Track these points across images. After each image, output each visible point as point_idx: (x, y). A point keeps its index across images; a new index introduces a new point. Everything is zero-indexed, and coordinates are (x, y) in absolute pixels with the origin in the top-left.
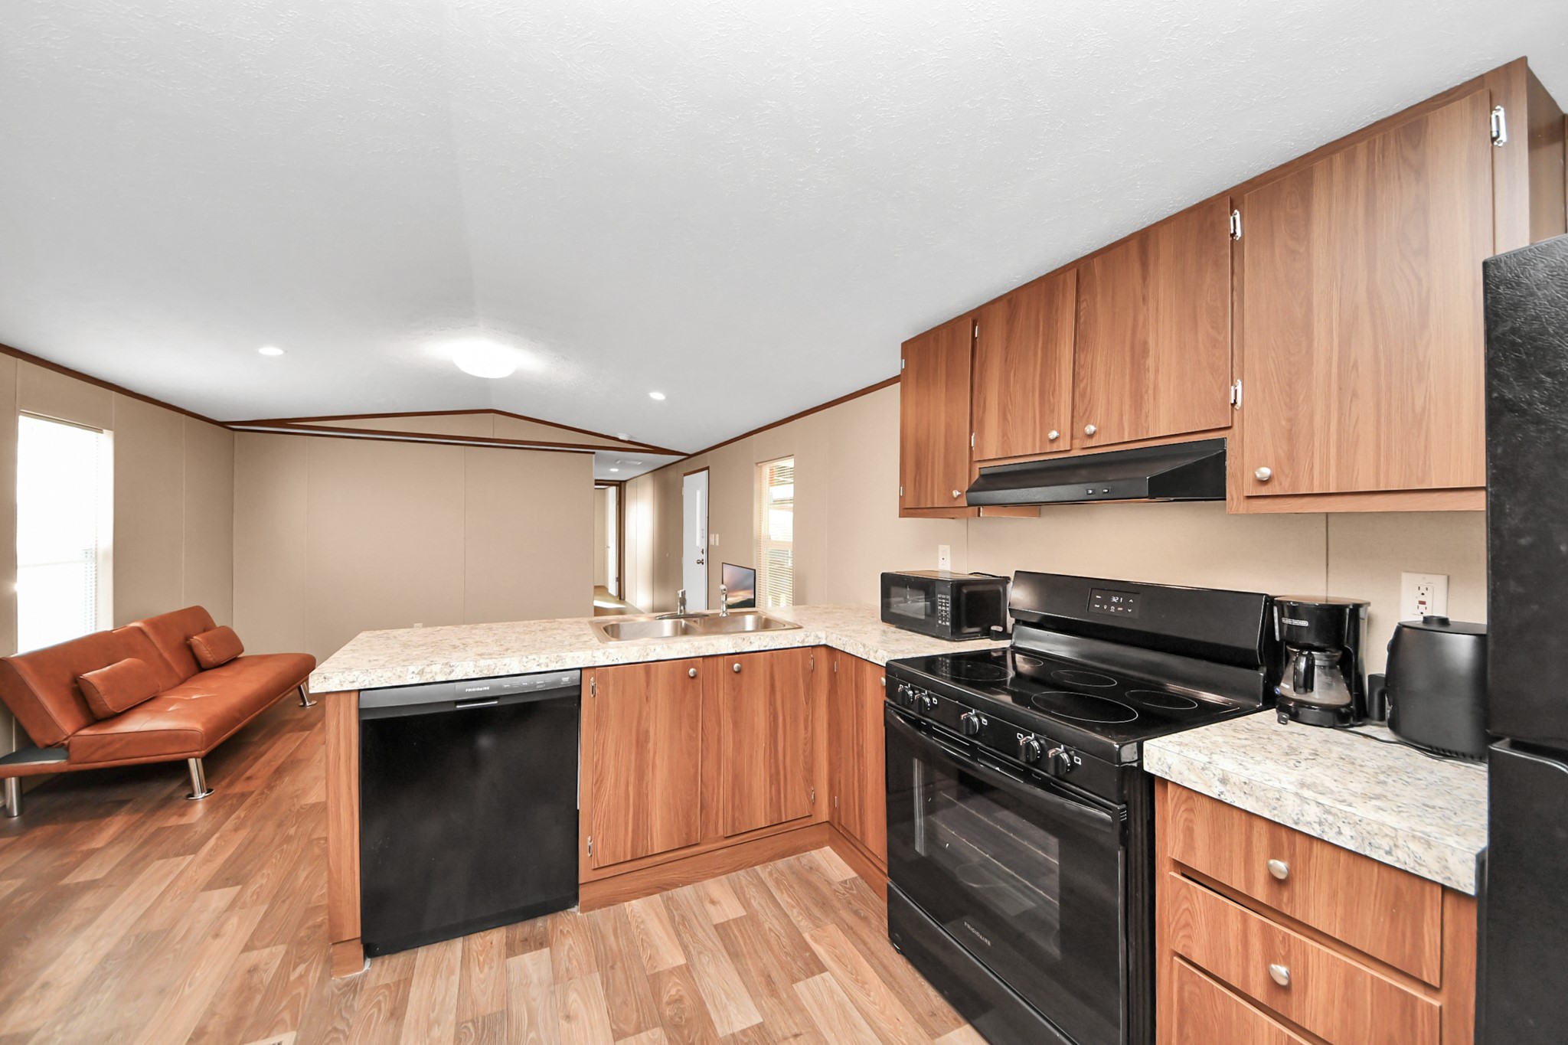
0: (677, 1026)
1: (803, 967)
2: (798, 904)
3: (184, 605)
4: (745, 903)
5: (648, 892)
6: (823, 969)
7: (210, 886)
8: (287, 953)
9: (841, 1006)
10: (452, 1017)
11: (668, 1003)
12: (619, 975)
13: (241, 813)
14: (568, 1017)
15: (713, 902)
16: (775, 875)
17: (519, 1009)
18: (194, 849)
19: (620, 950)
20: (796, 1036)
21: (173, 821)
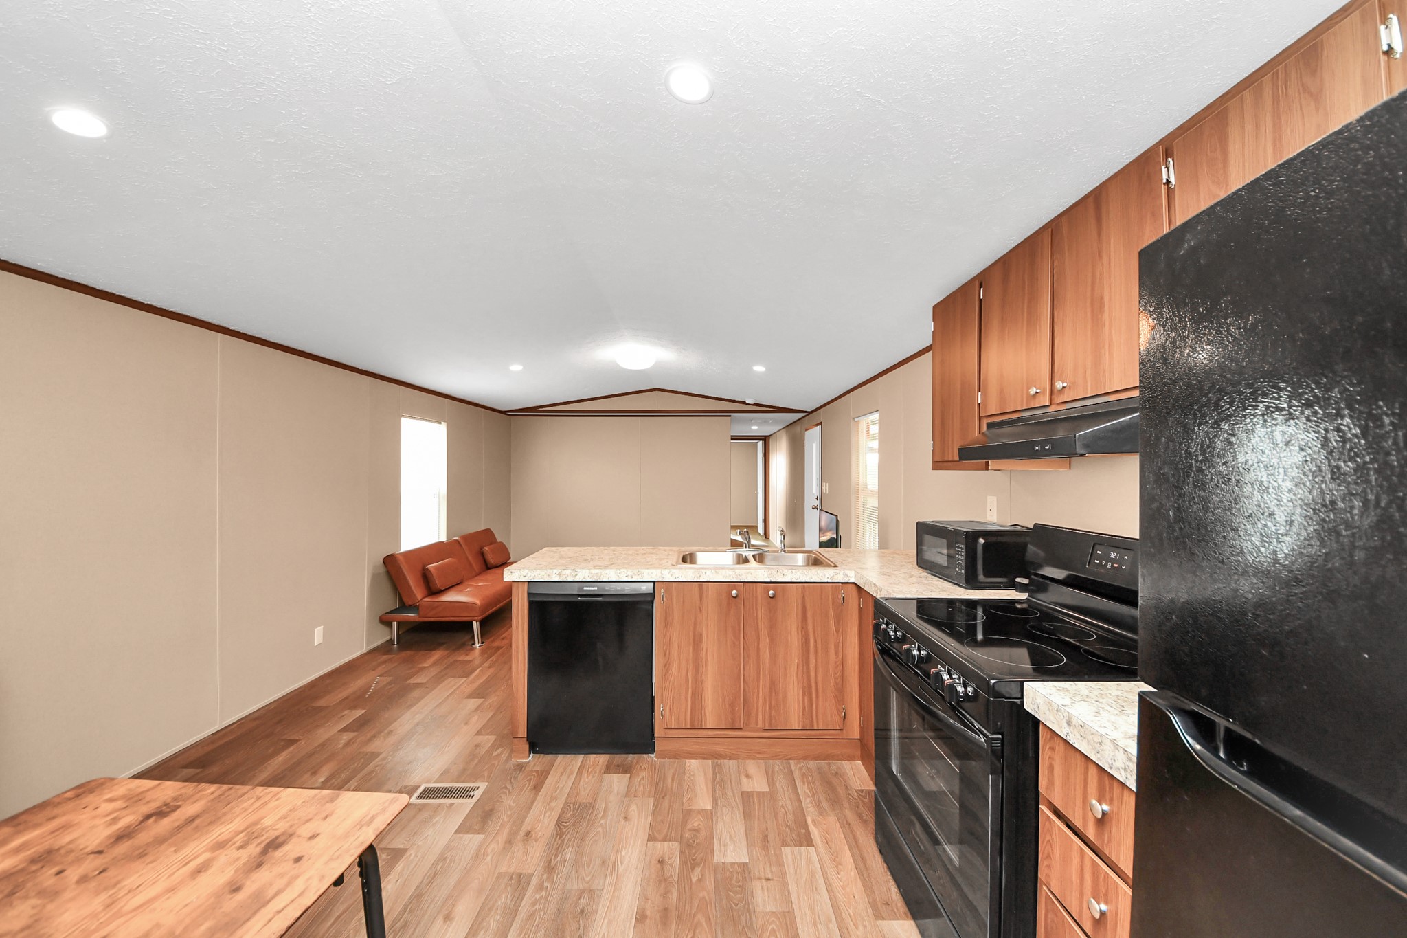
0: (689, 845)
1: (795, 838)
2: (813, 795)
3: (483, 528)
4: (771, 783)
5: (703, 756)
6: (810, 843)
7: (470, 696)
8: (495, 740)
9: (812, 874)
10: (564, 798)
11: (690, 830)
12: (666, 803)
13: (494, 658)
14: (626, 818)
15: (747, 776)
16: (804, 771)
17: (600, 805)
18: (467, 675)
19: (672, 789)
20: (768, 879)
21: (462, 658)
